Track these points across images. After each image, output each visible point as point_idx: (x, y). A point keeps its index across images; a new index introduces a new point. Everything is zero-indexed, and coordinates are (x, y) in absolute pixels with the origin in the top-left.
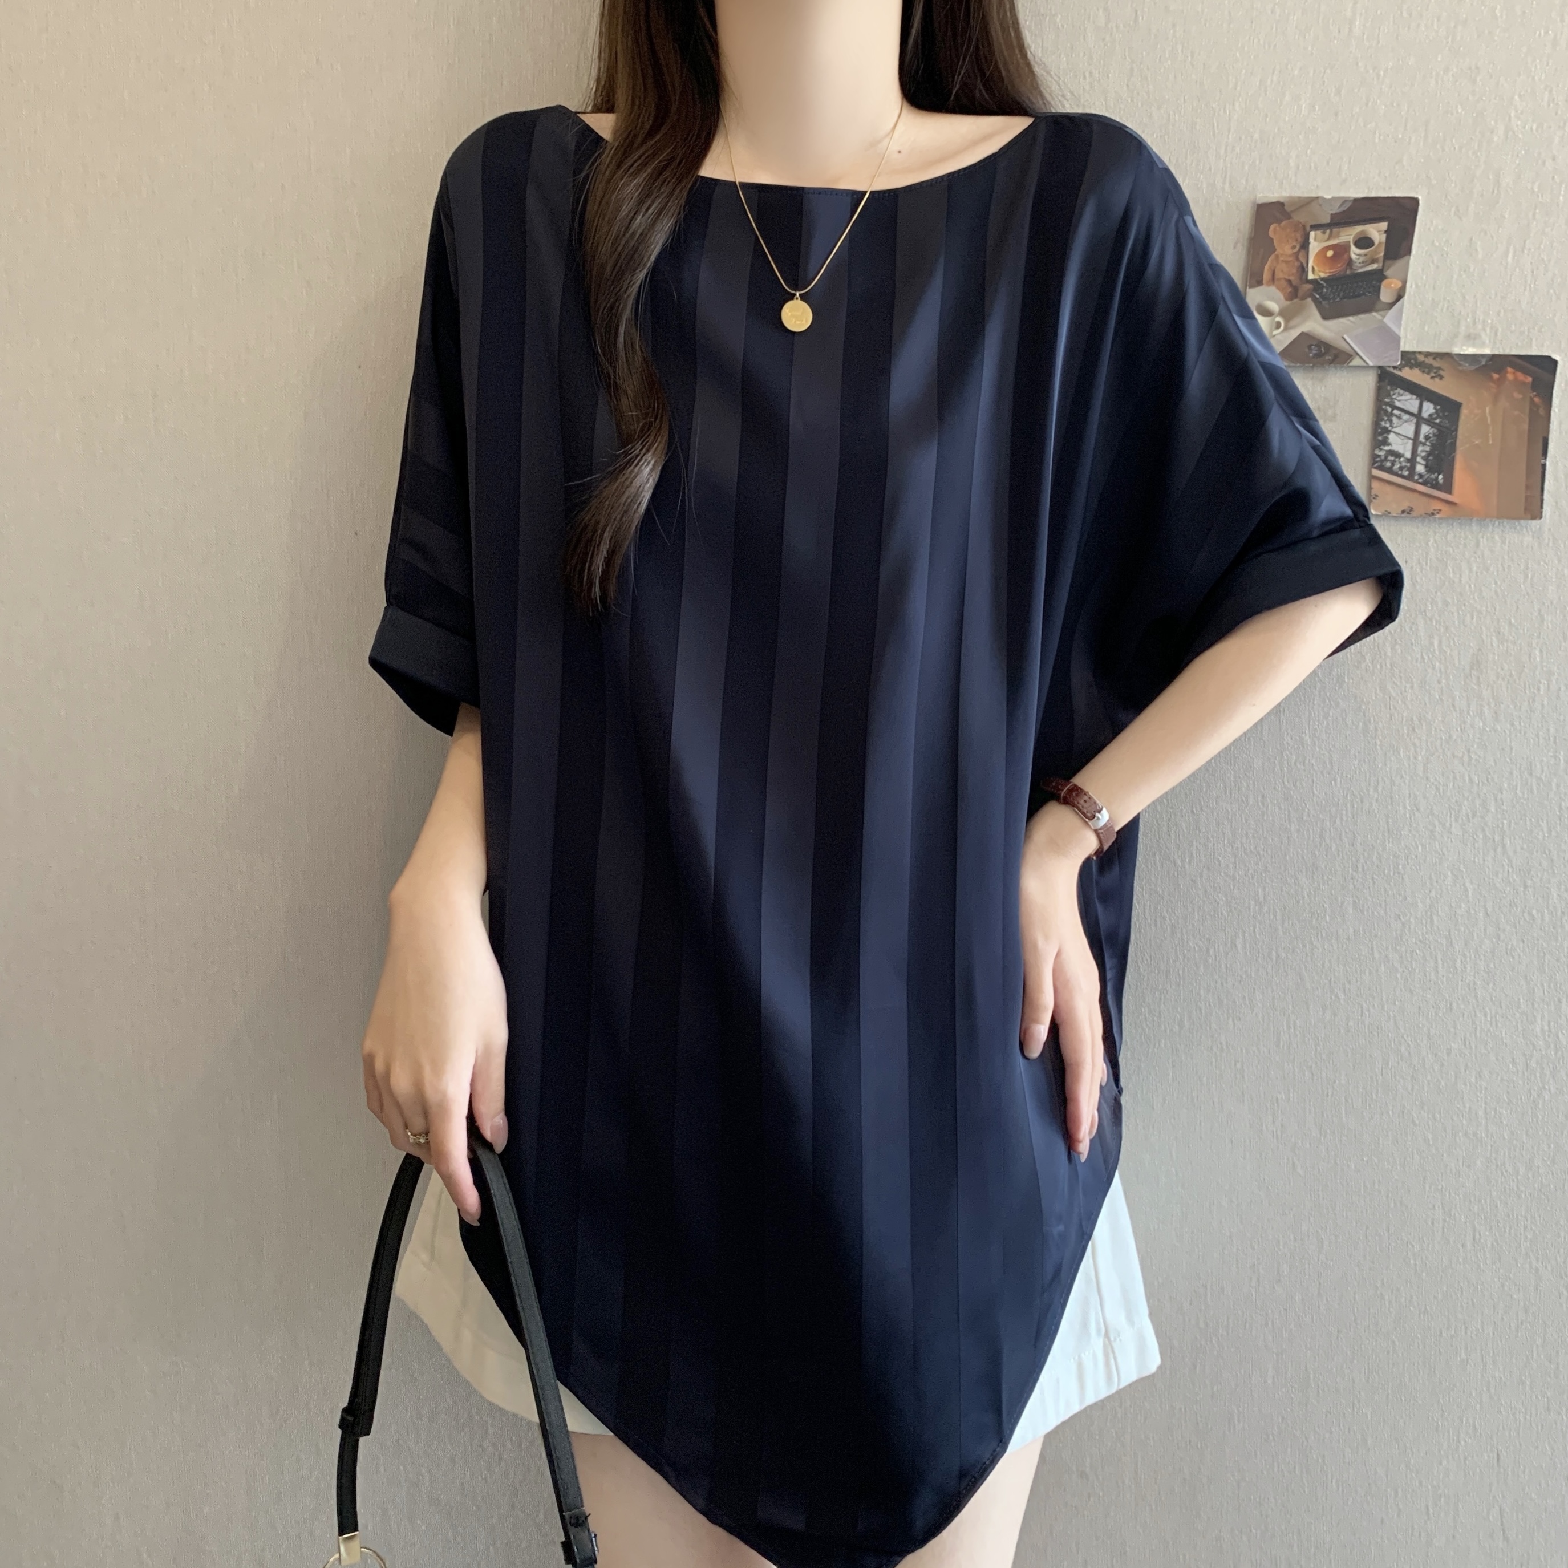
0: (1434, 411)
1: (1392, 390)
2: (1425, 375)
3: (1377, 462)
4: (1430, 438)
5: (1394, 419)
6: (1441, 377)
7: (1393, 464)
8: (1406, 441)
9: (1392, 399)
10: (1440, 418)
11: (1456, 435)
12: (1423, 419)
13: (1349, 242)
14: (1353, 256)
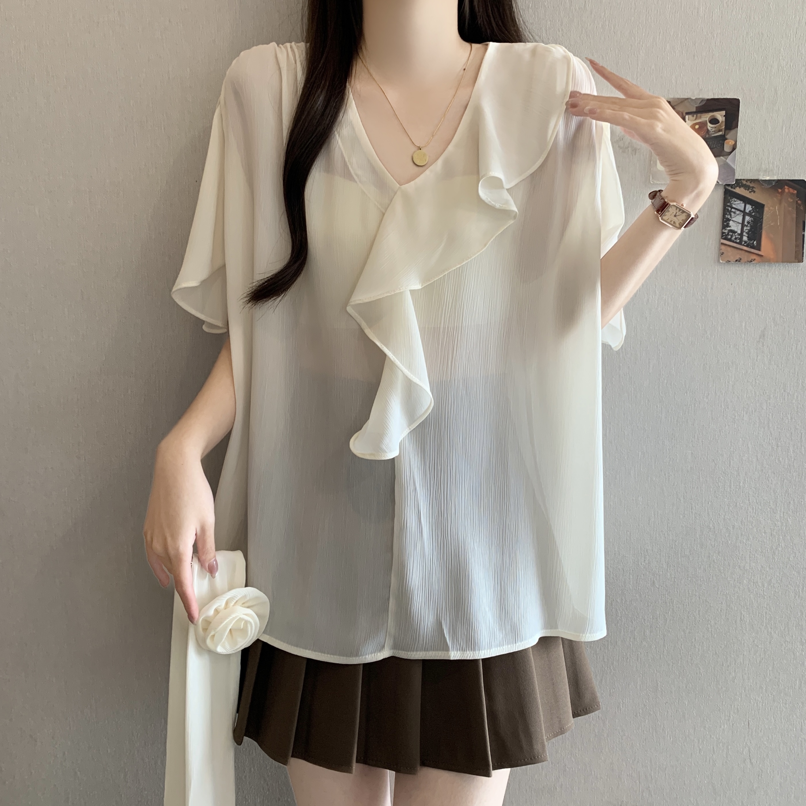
0: (751, 209)
1: (731, 199)
2: (747, 191)
3: (724, 236)
4: (750, 222)
5: (732, 213)
6: (754, 192)
7: (732, 236)
8: (738, 224)
9: (731, 203)
10: (754, 212)
11: (762, 220)
12: (746, 213)
13: (707, 121)
14: (709, 128)
